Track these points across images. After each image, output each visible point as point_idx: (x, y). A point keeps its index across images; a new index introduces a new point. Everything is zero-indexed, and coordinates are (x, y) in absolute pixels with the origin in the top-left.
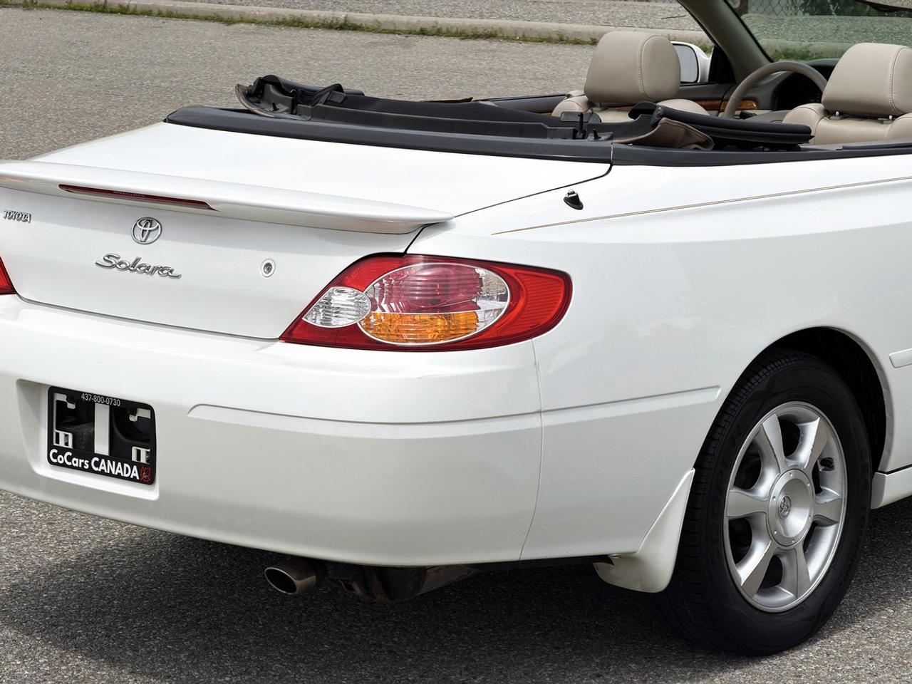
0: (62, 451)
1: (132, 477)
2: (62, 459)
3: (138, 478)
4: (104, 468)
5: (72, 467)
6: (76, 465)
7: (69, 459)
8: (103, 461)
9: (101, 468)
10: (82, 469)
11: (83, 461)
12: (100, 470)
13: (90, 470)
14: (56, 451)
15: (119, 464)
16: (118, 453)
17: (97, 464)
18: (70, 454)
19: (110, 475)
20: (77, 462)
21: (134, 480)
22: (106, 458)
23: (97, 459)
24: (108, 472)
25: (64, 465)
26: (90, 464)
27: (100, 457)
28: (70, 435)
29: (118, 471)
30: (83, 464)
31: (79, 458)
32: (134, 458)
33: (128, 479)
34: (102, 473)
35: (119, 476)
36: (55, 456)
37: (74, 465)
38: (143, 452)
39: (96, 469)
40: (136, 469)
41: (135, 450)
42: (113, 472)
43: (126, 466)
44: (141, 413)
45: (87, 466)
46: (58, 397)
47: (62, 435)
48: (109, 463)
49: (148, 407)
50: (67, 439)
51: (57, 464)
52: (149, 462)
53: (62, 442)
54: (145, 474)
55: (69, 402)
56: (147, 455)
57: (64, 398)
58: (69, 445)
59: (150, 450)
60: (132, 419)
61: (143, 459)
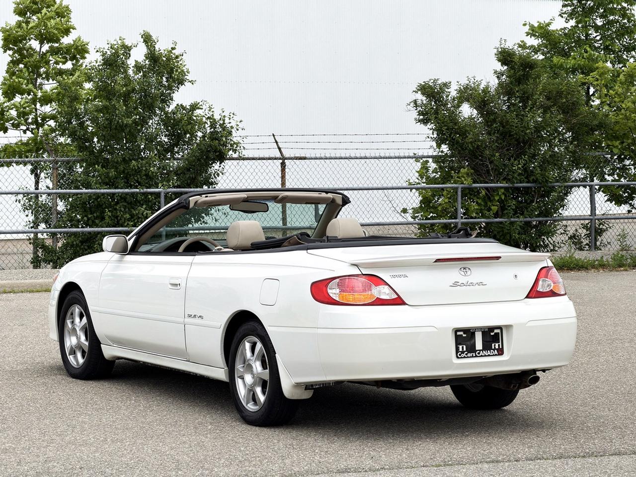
0: (463, 352)
2: (463, 355)
5: (468, 357)
7: (466, 354)
8: (481, 352)
9: (481, 354)
10: (473, 357)
11: (472, 354)
13: (476, 356)
14: (460, 353)
15: (489, 351)
16: (487, 346)
17: (479, 353)
19: (485, 356)
20: (470, 355)
21: (496, 355)
22: (482, 350)
23: (479, 352)
25: (464, 357)
26: (476, 354)
27: (480, 350)
28: (465, 347)
31: (470, 353)
32: (493, 348)
33: (493, 355)
34: (482, 356)
35: (489, 355)
36: (460, 355)
38: (497, 345)
39: (478, 355)
40: (496, 351)
41: (493, 345)
42: (486, 354)
43: (491, 351)
44: (496, 331)
45: (474, 355)
46: (459, 333)
47: (461, 347)
48: (484, 352)
49: (500, 328)
50: (463, 347)
51: (461, 358)
52: (501, 347)
53: (461, 350)
54: (501, 352)
55: (464, 334)
56: (499, 345)
57: (461, 333)
58: (465, 350)
59: (500, 343)
60: (492, 334)
61: (497, 347)
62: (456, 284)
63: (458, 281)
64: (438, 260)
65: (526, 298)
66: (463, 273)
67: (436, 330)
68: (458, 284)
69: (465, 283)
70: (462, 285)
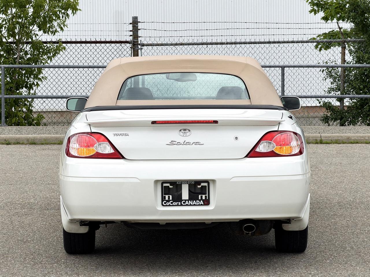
0: (168, 201)
1: (200, 204)
2: (168, 204)
3: (203, 204)
4: (188, 203)
5: (173, 205)
6: (175, 204)
7: (172, 203)
8: (187, 201)
9: (186, 203)
10: (178, 205)
11: (178, 203)
12: (186, 204)
13: (181, 205)
14: (166, 202)
15: (194, 201)
16: (193, 198)
17: (184, 203)
18: (172, 201)
19: (191, 205)
20: (175, 203)
21: (202, 205)
23: (184, 201)
24: (190, 204)
25: (170, 205)
27: (186, 200)
28: (171, 196)
29: (194, 203)
30: (178, 204)
31: (176, 202)
32: (200, 198)
33: (199, 205)
34: (187, 205)
35: (195, 205)
36: (165, 203)
37: (174, 205)
38: (203, 196)
40: (202, 201)
41: (200, 196)
42: (192, 204)
43: (197, 201)
44: (203, 184)
45: (180, 204)
46: (165, 185)
47: (167, 197)
48: (190, 201)
49: (207, 181)
50: (169, 197)
51: (166, 206)
52: (207, 199)
53: (167, 199)
54: (207, 202)
55: (170, 185)
56: (206, 197)
57: (168, 185)
58: (171, 199)
59: (207, 195)
60: (199, 187)
61: (204, 198)
62: (172, 143)
63: (176, 141)
64: (154, 123)
65: (245, 157)
66: (182, 134)
67: (139, 181)
68: (174, 143)
69: (182, 142)
70: (178, 144)
